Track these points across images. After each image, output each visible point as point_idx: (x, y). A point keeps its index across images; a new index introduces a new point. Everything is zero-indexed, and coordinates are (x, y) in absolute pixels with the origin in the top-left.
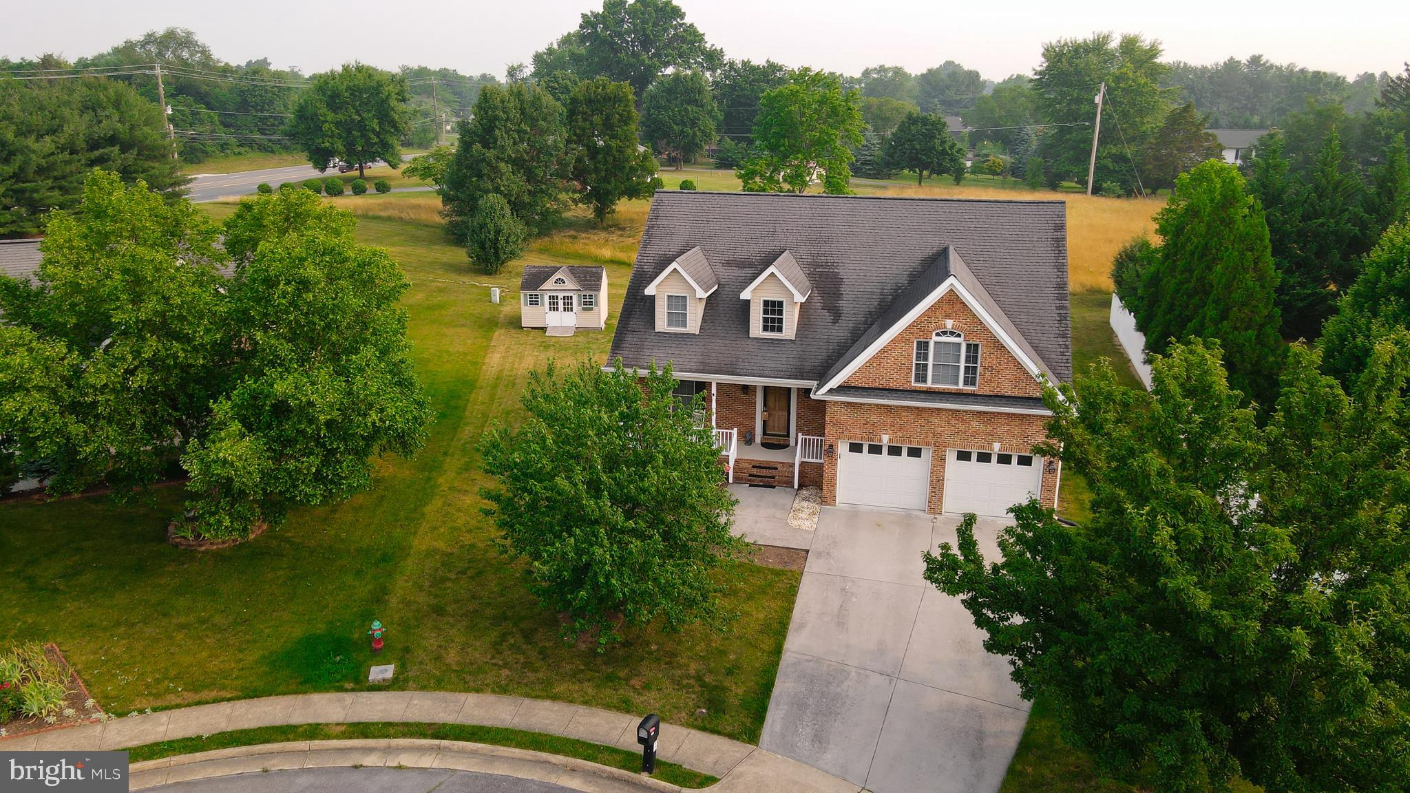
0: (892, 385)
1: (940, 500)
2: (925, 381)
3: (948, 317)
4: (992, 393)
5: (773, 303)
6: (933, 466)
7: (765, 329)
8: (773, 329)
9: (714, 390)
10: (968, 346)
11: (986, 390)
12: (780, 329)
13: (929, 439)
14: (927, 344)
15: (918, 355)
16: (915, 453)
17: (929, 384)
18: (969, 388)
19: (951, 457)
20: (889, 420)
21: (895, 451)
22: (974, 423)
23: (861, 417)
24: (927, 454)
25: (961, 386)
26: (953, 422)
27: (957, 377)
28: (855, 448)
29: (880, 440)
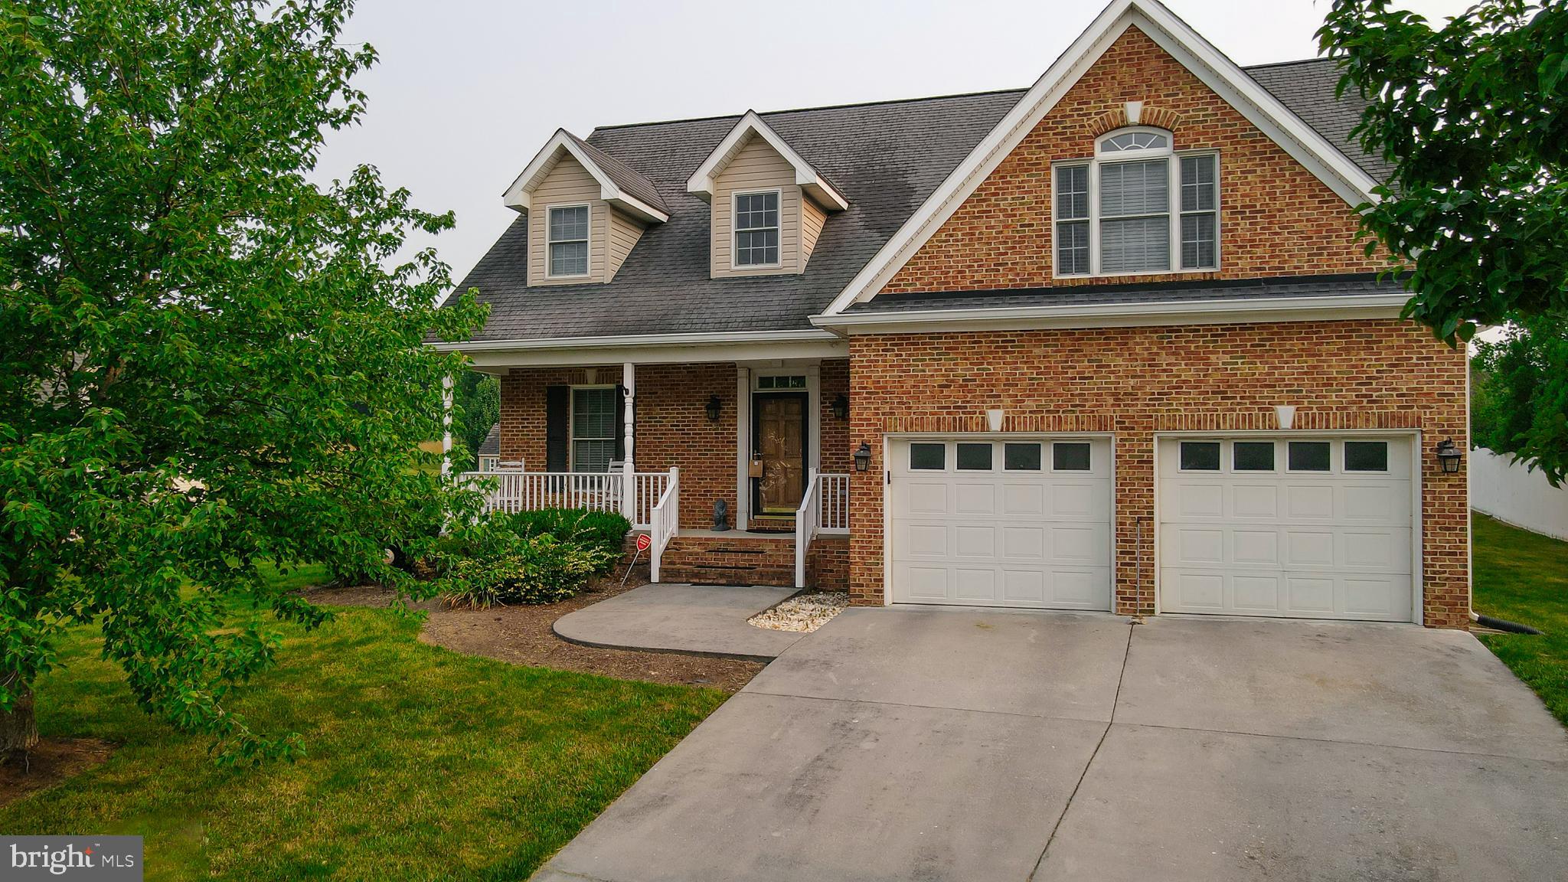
0: (1004, 281)
1: (1147, 573)
2: (1084, 266)
3: (1130, 95)
4: (1258, 275)
5: (757, 198)
6: (1122, 483)
7: (742, 258)
8: (758, 260)
9: (629, 382)
10: (1186, 164)
11: (1244, 267)
12: (772, 257)
13: (1108, 411)
14: (1082, 172)
15: (1063, 202)
16: (1072, 457)
17: (1096, 271)
18: (1198, 271)
19: (1166, 462)
20: (1001, 370)
21: (1023, 457)
22: (1219, 359)
23: (932, 370)
24: (1102, 460)
25: (1176, 267)
26: (1164, 360)
27: (1166, 249)
28: (927, 457)
29: (984, 426)
